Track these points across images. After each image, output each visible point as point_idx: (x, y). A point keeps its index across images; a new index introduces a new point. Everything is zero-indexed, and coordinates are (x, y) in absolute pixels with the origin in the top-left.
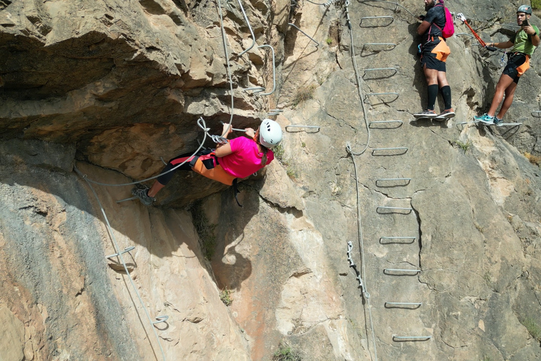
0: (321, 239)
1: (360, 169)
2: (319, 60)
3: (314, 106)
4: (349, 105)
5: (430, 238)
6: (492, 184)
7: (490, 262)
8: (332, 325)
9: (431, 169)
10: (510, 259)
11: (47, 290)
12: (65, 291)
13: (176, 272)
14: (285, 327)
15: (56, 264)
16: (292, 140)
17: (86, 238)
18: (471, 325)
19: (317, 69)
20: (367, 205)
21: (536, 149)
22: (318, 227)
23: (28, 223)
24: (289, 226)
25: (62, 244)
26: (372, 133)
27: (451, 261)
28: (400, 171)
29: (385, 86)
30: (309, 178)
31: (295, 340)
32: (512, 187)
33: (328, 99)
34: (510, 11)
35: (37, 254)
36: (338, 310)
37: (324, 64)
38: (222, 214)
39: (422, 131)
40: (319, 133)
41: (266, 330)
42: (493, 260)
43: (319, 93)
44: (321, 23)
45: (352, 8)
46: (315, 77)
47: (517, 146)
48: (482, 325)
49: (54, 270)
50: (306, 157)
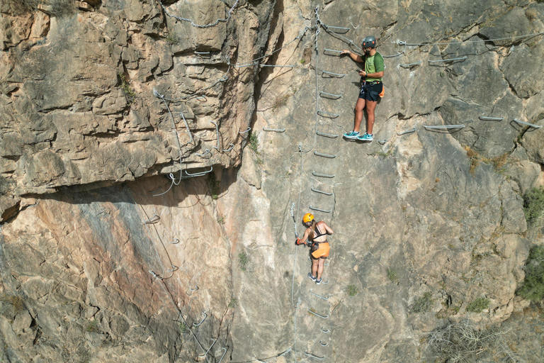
0: (269, 204)
1: (305, 162)
2: (293, 77)
3: (286, 111)
4: (307, 115)
5: (338, 214)
6: (402, 181)
7: (374, 235)
8: (268, 249)
9: (350, 171)
10: (386, 237)
11: (110, 245)
12: (119, 244)
13: (186, 216)
14: (247, 243)
15: (114, 234)
16: (265, 136)
17: (130, 217)
18: (349, 266)
19: (291, 83)
20: (306, 185)
21: (476, 145)
22: (269, 196)
23: (102, 219)
24: (252, 194)
25: (118, 225)
26: (317, 138)
27: (347, 230)
28: (329, 167)
29: (333, 105)
30: (270, 165)
31: (249, 251)
32: (419, 185)
33: (296, 106)
34: (498, 11)
35: (106, 232)
36: (272, 243)
37: (298, 78)
38: (223, 176)
39: (348, 145)
40: (284, 133)
41: (238, 242)
42: (376, 235)
43: (290, 102)
44: (298, 47)
45: (321, 36)
46: (290, 89)
47: (459, 140)
48: (356, 268)
49: (114, 236)
50: (272, 150)
